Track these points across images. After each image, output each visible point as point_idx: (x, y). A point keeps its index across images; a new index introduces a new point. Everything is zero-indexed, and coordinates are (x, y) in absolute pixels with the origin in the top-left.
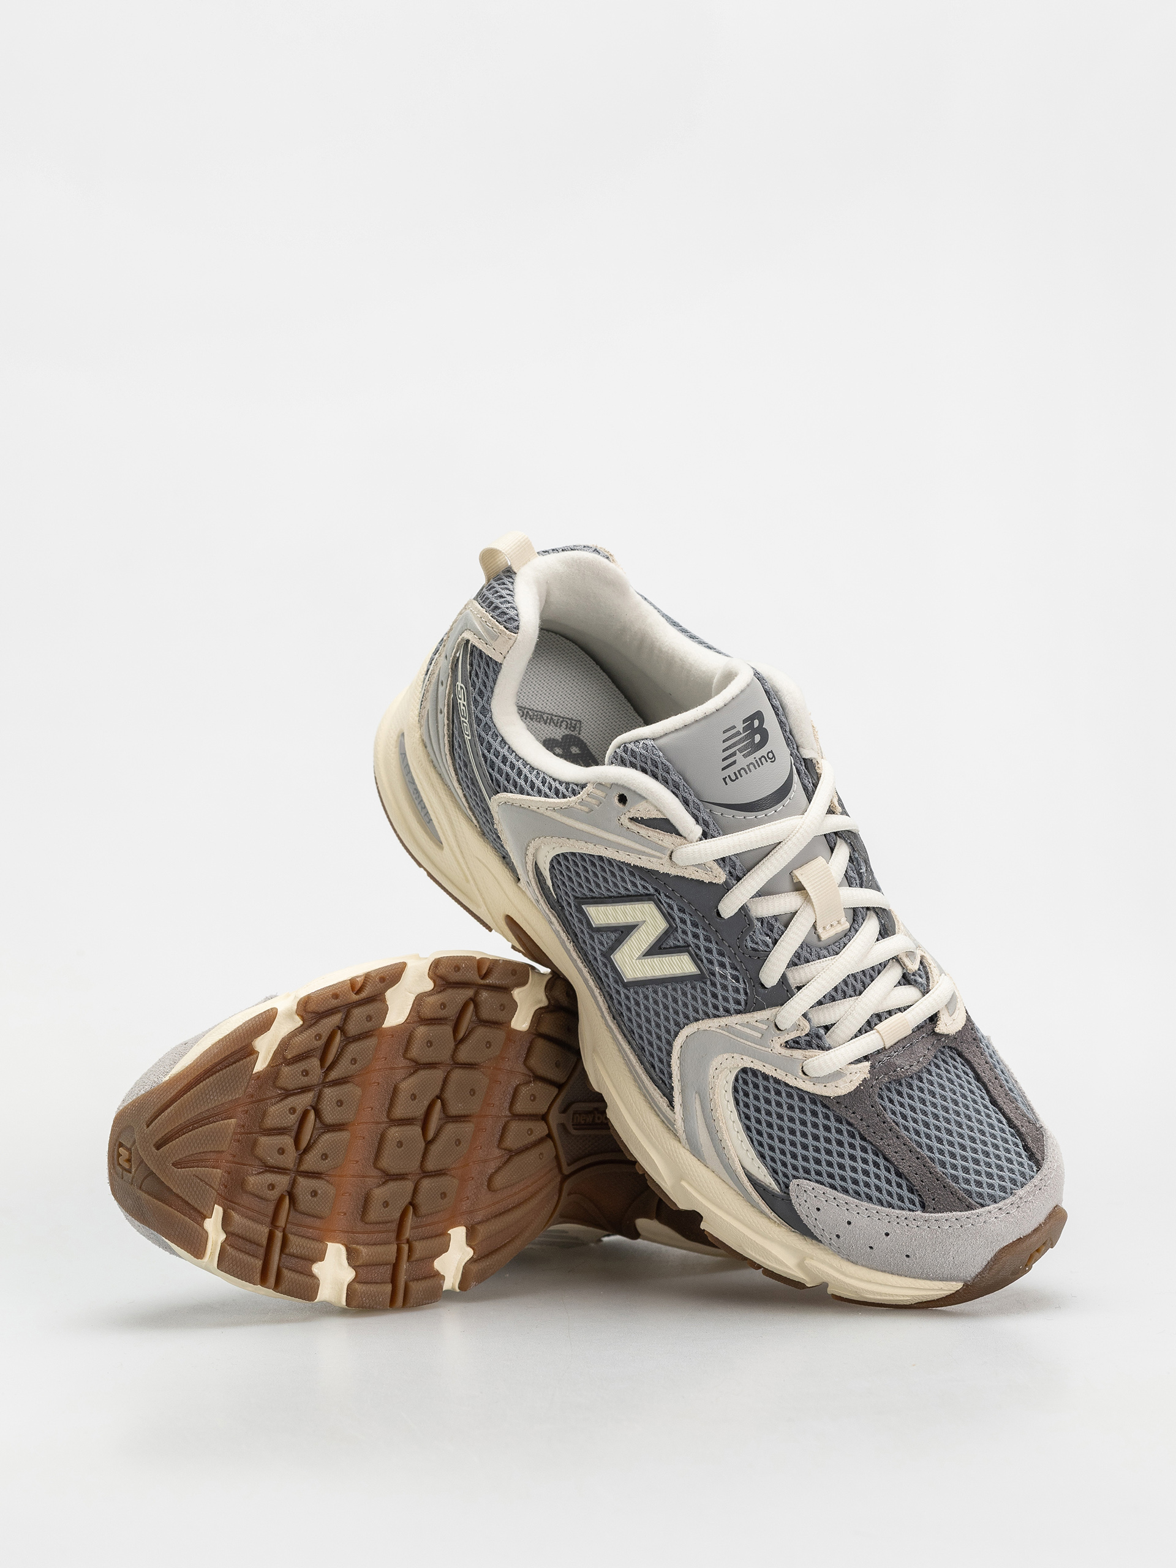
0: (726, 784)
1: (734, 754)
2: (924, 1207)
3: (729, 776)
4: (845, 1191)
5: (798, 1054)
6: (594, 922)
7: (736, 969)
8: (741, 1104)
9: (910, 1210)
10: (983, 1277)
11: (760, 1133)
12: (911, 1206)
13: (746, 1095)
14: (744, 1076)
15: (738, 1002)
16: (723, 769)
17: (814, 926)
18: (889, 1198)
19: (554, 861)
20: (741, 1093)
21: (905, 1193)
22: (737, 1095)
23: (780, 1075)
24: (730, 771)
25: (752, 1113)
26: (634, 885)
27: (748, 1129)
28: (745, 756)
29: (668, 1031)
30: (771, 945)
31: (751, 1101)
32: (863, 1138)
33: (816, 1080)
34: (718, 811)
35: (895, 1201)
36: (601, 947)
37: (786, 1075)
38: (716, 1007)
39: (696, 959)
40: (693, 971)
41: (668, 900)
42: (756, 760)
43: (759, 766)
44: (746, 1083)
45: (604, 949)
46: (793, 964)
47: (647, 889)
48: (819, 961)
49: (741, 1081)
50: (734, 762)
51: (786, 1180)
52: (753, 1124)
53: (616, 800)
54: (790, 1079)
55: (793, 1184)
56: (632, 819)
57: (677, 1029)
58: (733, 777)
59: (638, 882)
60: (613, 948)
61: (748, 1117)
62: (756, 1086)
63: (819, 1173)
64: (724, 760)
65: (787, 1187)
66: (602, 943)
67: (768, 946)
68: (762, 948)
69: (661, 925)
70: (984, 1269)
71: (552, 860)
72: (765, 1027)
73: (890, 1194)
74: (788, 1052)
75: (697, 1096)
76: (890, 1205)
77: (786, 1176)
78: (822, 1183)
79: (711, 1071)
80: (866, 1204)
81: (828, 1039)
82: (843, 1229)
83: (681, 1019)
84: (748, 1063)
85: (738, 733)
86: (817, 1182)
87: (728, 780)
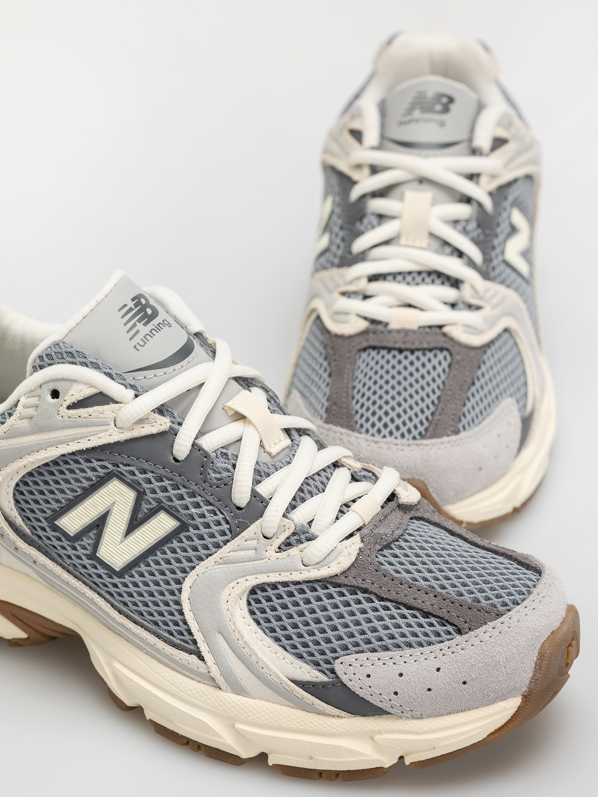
0: (138, 350)
1: (134, 325)
2: (459, 632)
3: (138, 344)
4: (386, 649)
5: (294, 551)
6: (70, 532)
7: (211, 504)
8: (262, 621)
9: (449, 640)
10: (537, 680)
11: (289, 638)
12: (449, 637)
13: (263, 611)
14: (254, 596)
15: (223, 534)
16: (131, 339)
17: (262, 446)
18: (426, 638)
19: (17, 493)
20: (258, 612)
21: (439, 628)
22: (255, 617)
23: (285, 577)
24: (138, 339)
25: (275, 624)
26: (94, 469)
27: (277, 640)
28: (145, 324)
29: (172, 593)
30: (232, 470)
31: (270, 614)
32: (381, 599)
33: (319, 564)
34: (140, 375)
35: (433, 638)
36: (85, 552)
37: (291, 574)
38: (206, 548)
39: (172, 513)
40: (173, 525)
41: (127, 468)
42: (156, 327)
43: (160, 330)
44: (258, 601)
45: (88, 552)
46: (257, 482)
47: (106, 467)
48: (277, 472)
49: (253, 603)
50: (138, 332)
51: (328, 666)
52: (280, 633)
53: (49, 398)
54: (296, 576)
55: (337, 666)
56: (69, 408)
57: (178, 586)
58: (142, 343)
59: (95, 464)
60: (96, 546)
61: (273, 630)
62: (269, 599)
63: (357, 645)
64: (128, 332)
65: (333, 671)
66: (84, 548)
67: (229, 471)
68: (225, 474)
69: (130, 496)
70: (535, 671)
71: (14, 494)
72: (255, 542)
73: (426, 635)
74: (283, 554)
75: (220, 635)
76: (430, 644)
77: (328, 662)
78: (363, 652)
79: (224, 606)
80: (408, 651)
81: (314, 529)
82: (398, 684)
83: (180, 575)
84: (253, 581)
85: (131, 310)
86: (357, 652)
87: (138, 347)
